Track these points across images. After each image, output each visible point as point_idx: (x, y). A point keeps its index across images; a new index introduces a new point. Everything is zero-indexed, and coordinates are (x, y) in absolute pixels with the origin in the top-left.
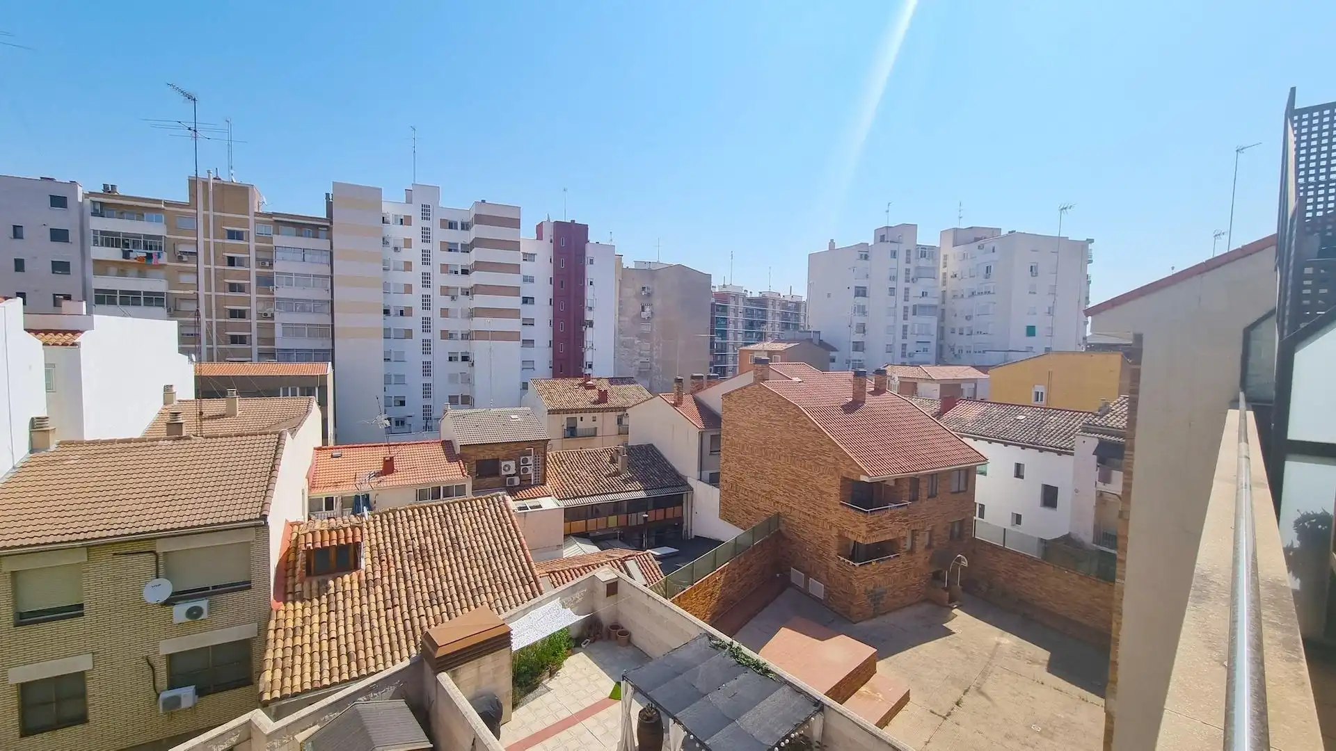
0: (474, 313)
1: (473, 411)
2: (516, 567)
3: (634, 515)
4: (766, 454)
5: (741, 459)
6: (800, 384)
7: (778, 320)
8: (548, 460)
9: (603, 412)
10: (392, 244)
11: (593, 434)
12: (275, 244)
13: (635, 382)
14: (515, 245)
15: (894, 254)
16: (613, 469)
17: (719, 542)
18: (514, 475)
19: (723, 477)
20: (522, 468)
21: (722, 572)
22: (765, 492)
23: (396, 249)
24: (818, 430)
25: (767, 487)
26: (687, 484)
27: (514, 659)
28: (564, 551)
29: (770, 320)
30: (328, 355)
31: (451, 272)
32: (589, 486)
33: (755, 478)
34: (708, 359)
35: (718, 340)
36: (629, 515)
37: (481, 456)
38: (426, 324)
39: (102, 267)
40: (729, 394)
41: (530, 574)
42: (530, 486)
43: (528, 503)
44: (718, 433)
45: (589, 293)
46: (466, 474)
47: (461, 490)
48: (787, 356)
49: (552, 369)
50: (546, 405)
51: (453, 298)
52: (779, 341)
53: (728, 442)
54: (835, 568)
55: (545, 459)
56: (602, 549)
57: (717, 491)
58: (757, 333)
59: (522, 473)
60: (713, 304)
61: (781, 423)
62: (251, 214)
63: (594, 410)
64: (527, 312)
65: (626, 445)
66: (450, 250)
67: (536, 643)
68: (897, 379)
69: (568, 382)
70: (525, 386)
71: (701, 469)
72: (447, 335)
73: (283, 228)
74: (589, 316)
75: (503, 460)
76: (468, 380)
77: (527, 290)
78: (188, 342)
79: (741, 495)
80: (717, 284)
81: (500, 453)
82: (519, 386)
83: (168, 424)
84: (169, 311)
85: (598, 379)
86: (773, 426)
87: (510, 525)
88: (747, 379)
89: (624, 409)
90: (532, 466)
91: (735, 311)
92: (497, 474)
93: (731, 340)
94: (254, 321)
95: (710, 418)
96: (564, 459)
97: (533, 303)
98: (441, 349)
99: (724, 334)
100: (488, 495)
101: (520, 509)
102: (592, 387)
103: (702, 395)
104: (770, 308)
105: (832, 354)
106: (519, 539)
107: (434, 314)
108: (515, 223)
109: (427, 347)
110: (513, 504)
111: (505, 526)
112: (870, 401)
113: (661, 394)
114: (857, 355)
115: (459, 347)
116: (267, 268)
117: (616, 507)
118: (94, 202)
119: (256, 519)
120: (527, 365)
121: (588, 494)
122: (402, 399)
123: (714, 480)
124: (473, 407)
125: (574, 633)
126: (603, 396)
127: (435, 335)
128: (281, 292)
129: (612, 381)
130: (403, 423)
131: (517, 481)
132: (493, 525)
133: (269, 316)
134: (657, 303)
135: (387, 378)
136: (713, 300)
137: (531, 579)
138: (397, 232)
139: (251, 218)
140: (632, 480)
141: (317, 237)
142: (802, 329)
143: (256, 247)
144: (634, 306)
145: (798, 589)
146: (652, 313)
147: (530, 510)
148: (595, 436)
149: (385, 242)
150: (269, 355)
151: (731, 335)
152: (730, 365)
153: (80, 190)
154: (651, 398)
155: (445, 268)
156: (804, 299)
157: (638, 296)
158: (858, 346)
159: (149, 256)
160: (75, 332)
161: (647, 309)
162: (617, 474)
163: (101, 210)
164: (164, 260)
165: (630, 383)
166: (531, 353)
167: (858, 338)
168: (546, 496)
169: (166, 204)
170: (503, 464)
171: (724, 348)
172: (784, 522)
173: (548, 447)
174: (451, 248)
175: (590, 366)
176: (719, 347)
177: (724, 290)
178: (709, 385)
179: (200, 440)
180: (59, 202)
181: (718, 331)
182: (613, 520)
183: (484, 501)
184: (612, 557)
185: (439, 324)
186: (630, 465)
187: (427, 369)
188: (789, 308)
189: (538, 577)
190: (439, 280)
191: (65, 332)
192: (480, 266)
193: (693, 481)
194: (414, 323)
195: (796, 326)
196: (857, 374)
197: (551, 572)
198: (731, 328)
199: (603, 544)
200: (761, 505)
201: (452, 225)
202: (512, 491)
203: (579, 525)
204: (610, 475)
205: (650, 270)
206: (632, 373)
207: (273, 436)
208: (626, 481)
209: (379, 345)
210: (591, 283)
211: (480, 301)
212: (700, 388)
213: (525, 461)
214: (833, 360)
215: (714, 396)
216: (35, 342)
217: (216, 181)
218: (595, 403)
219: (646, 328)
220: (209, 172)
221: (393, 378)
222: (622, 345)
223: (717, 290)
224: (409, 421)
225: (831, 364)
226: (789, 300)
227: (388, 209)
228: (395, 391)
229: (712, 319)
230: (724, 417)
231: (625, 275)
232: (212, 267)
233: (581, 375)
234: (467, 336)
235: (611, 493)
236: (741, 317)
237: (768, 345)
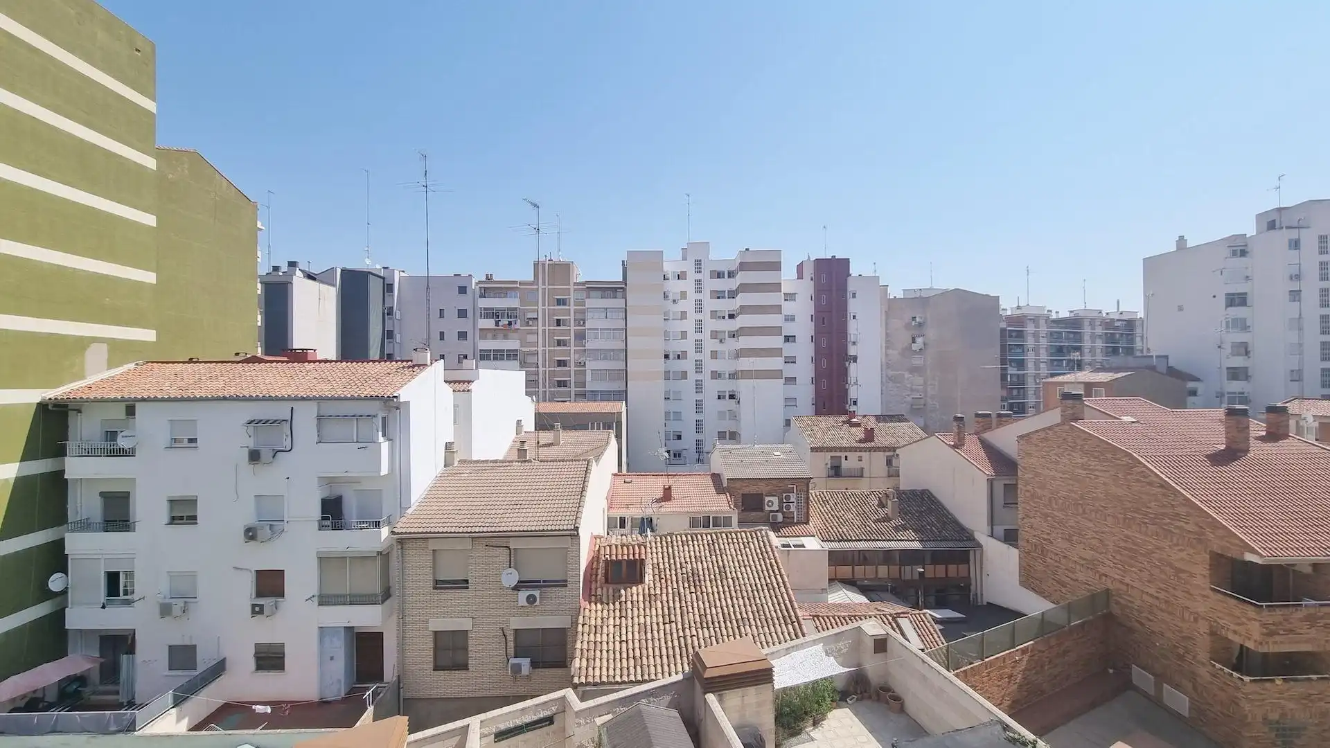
0: (739, 354)
1: (738, 446)
2: (779, 604)
3: (908, 568)
4: (1084, 511)
5: (1046, 515)
6: (1133, 425)
7: (1099, 344)
8: (811, 498)
9: (870, 451)
10: (671, 298)
11: (860, 474)
12: (587, 306)
13: (906, 420)
14: (776, 287)
15: (1295, 244)
16: (882, 513)
17: (1019, 614)
18: (777, 511)
19: (1022, 535)
20: (784, 505)
21: (1024, 651)
22: (1085, 559)
23: (674, 301)
24: (1164, 485)
25: (1089, 554)
26: (974, 539)
27: (777, 698)
28: (829, 596)
29: (1087, 343)
30: (623, 395)
31: (719, 317)
32: (856, 530)
33: (1069, 540)
34: (999, 392)
35: (1012, 370)
36: (903, 568)
37: (746, 490)
38: (699, 366)
39: (484, 333)
40: (1028, 435)
41: (792, 613)
42: (792, 524)
43: (792, 541)
44: (1014, 483)
45: (852, 327)
46: (732, 506)
47: (727, 522)
48: (1112, 389)
49: (814, 406)
50: (809, 442)
51: (721, 341)
52: (1103, 369)
53: (1028, 494)
54: (1208, 678)
55: (808, 498)
56: (871, 600)
57: (1014, 552)
58: (1069, 361)
59: (785, 510)
60: (1003, 331)
61: (1107, 474)
62: (572, 284)
63: (861, 449)
64: (789, 350)
65: (897, 489)
66: (719, 298)
67: (798, 686)
68: (1311, 419)
69: (831, 420)
70: (788, 423)
71: (992, 521)
72: (716, 375)
73: (593, 293)
74: (852, 351)
75: (767, 496)
76: (734, 416)
77: (789, 329)
78: (532, 386)
79: (1049, 560)
80: (1008, 306)
81: (763, 488)
82: (782, 423)
83: (518, 450)
84: (521, 363)
85: (865, 416)
86: (1093, 477)
87: (773, 561)
88: (1053, 417)
89: (894, 449)
90: (795, 504)
91: (1036, 336)
92: (762, 509)
93: (1030, 369)
94: (573, 368)
95: (1002, 463)
96: (827, 498)
97: (794, 341)
98: (712, 387)
99: (1021, 364)
100: (752, 529)
101: (784, 546)
102: (858, 425)
103: (987, 436)
104: (1087, 330)
105: (1191, 385)
106: (781, 576)
107: (705, 356)
108: (776, 266)
109: (699, 387)
110: (776, 541)
111: (768, 561)
112: (1257, 449)
113: (936, 434)
114: (1236, 386)
115: (726, 386)
116: (581, 326)
117: (887, 556)
118: (480, 288)
119: (571, 530)
120: (790, 402)
121: (854, 538)
122: (679, 434)
123: (1010, 537)
124: (740, 443)
125: (839, 685)
126: (870, 435)
127: (705, 376)
128: (590, 345)
129: (879, 418)
130: (680, 455)
131: (780, 517)
132: (756, 559)
133: (583, 364)
134: (931, 333)
135: (667, 414)
136: (1003, 325)
137: (794, 619)
138: (674, 287)
139: (572, 287)
140: (905, 529)
141: (616, 298)
142: (1138, 354)
143: (575, 309)
144: (905, 337)
145: (1146, 695)
146: (925, 344)
147: (793, 548)
148: (862, 476)
149: (666, 296)
150: (582, 395)
151: (1030, 365)
152: (1031, 400)
153: (473, 279)
154: (927, 437)
155: (714, 314)
156: (1141, 315)
157: (908, 327)
158: (1235, 374)
159: (510, 323)
160: (469, 382)
161: (920, 340)
162: (886, 519)
163: (485, 292)
164: (518, 326)
165: (900, 421)
166: (792, 391)
167: (1238, 362)
168: (808, 536)
169: (521, 283)
170: (767, 499)
171: (1021, 380)
172: (1117, 603)
173: (811, 486)
174: (718, 295)
175: (855, 403)
176: (1015, 379)
177: (1018, 312)
178: (999, 425)
179: (537, 463)
180: (462, 290)
181: (1011, 361)
182: (883, 571)
183: (748, 534)
184: (880, 610)
185: (710, 365)
186: (903, 513)
187: (699, 405)
188: (1117, 328)
189: (800, 618)
190: (710, 325)
191: (464, 382)
192: (744, 309)
193: (982, 537)
194: (688, 365)
195: (1130, 351)
196: (1231, 412)
197: (815, 616)
198: (1030, 357)
199: (873, 595)
200: (1081, 576)
201: (719, 275)
202: (776, 527)
203: (845, 571)
204: (878, 521)
205: (921, 298)
206: (902, 409)
207: (584, 463)
208: (897, 529)
209: (660, 386)
210: (854, 317)
211: (745, 342)
212: (988, 428)
213: (788, 498)
214: (1193, 393)
215: (1007, 437)
216: (448, 389)
217: (550, 262)
218: (860, 441)
219: (917, 361)
220: (546, 256)
221: (672, 414)
222: (890, 379)
223: (1009, 313)
224: (684, 453)
225: (1191, 399)
226: (1116, 317)
227: (668, 268)
228: (675, 426)
229: (1003, 348)
230: (1021, 463)
231: (892, 307)
232: (547, 328)
233: (845, 412)
234: (734, 376)
235: (880, 540)
236: (1044, 342)
237: (1086, 376)
